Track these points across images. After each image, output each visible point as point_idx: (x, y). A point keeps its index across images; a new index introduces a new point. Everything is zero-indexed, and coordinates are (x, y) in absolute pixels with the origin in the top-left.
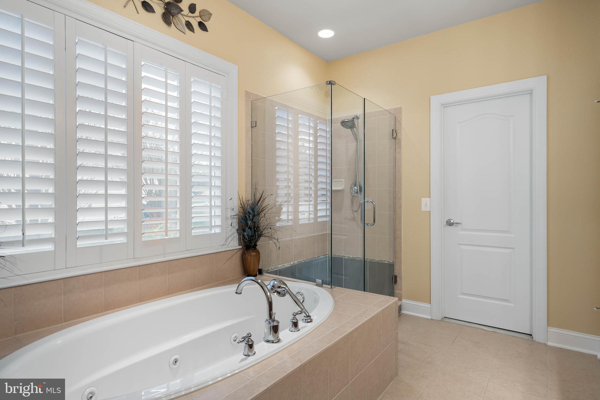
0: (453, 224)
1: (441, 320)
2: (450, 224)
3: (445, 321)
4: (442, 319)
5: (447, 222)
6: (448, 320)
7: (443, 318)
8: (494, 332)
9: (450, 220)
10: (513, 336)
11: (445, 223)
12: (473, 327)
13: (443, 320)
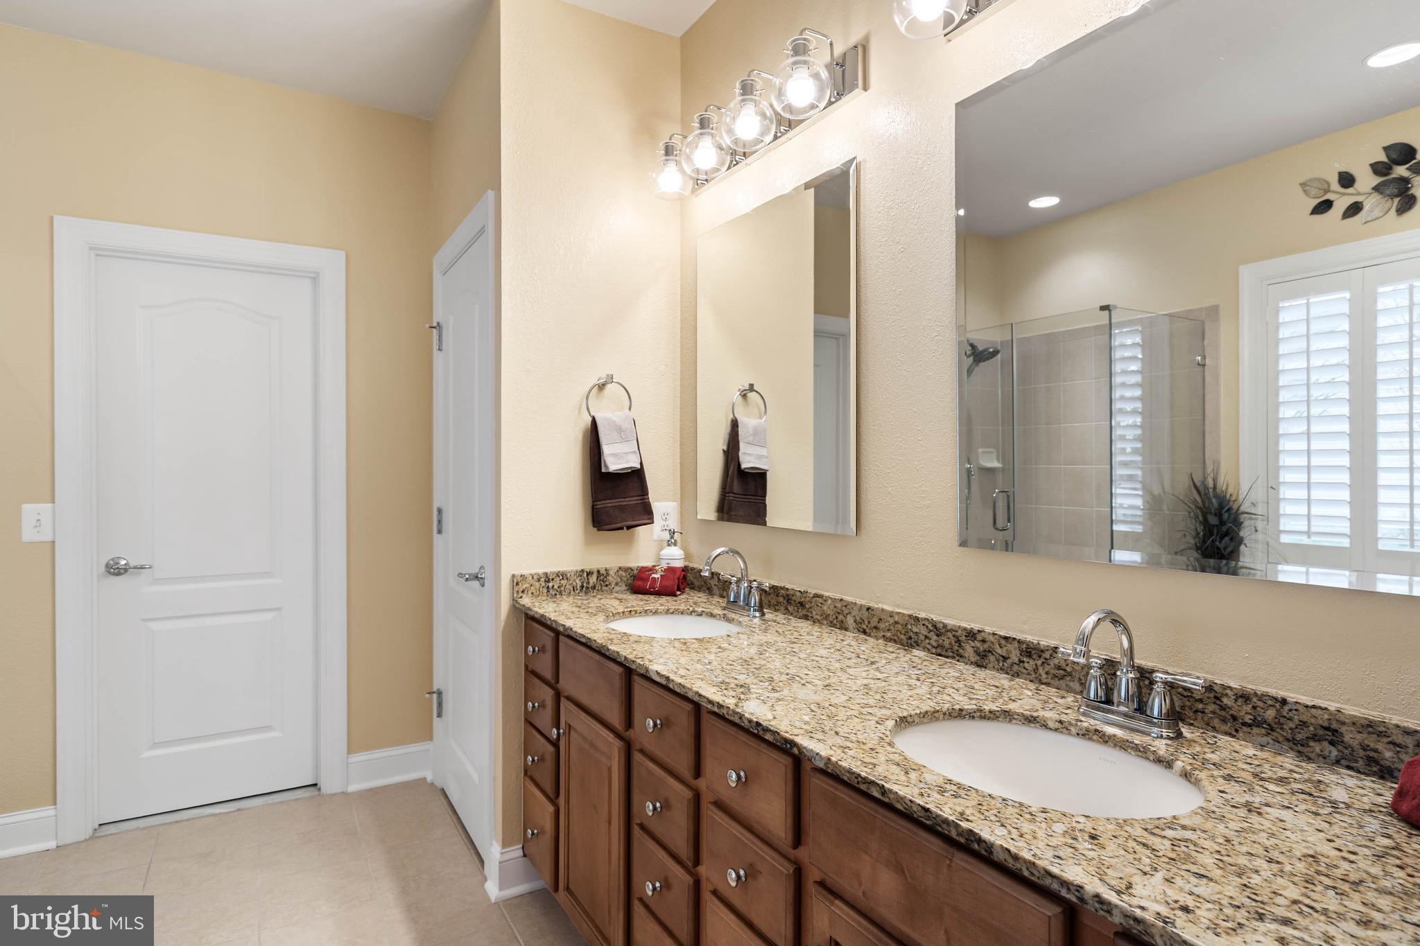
0: (126, 570)
1: (92, 838)
2: (115, 570)
3: (102, 836)
4: (94, 833)
5: (107, 566)
6: (112, 829)
7: (95, 830)
8: (239, 810)
9: (116, 560)
10: (281, 803)
11: (103, 569)
12: (188, 820)
13: (97, 835)
